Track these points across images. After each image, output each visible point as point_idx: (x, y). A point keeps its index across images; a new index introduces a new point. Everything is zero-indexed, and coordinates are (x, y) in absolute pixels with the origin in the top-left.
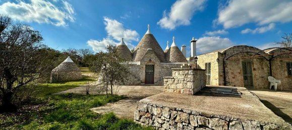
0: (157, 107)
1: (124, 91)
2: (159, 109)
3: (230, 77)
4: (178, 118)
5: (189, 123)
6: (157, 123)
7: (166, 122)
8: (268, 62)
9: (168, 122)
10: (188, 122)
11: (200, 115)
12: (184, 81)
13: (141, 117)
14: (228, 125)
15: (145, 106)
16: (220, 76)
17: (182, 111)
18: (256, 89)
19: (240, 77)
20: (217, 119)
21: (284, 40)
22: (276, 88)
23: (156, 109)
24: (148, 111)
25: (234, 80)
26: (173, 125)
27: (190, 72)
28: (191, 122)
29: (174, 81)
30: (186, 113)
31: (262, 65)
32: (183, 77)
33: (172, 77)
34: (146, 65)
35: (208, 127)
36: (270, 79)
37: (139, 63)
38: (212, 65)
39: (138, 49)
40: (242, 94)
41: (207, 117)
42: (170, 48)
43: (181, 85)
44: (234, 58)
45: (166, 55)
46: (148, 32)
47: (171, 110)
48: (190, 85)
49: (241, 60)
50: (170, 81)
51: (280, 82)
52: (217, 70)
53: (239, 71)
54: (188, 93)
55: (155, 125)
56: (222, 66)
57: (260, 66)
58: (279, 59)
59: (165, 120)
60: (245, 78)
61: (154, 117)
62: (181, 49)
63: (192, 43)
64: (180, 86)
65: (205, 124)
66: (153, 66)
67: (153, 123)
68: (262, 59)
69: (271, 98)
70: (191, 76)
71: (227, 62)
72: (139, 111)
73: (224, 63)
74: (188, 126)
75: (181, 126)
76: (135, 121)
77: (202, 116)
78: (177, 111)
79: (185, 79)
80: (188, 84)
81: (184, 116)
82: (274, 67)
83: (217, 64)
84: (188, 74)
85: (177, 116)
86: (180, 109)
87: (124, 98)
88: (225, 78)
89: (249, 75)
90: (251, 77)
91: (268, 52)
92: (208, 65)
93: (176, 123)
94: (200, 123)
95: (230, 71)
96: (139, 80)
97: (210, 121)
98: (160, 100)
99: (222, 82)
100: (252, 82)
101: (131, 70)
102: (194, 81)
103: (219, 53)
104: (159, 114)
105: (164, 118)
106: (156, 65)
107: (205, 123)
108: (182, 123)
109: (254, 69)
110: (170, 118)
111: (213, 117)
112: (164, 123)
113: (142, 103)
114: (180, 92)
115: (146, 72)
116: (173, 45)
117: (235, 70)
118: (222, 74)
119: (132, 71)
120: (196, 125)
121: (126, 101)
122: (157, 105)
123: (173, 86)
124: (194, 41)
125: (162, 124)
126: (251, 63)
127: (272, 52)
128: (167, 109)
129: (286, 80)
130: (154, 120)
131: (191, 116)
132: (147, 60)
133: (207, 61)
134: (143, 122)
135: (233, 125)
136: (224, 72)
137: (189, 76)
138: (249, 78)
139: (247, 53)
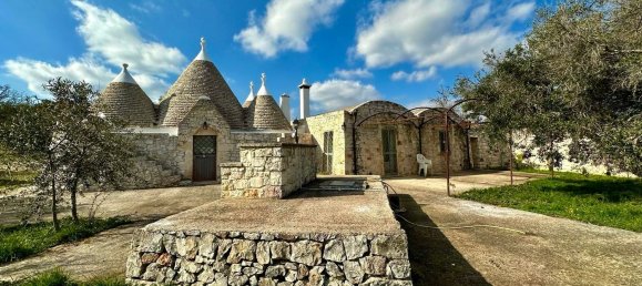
0: (186, 236)
1: (125, 205)
2: (191, 241)
3: (363, 158)
4: (233, 253)
5: (255, 260)
6: (186, 275)
7: (205, 267)
8: (417, 131)
9: (211, 265)
10: (252, 258)
11: (275, 239)
12: (264, 170)
13: (144, 268)
14: (322, 249)
15: (157, 239)
16: (347, 156)
17: (241, 237)
18: (401, 177)
19: (379, 158)
20: (304, 242)
21: (440, 96)
22: (426, 172)
23: (184, 241)
24: (164, 251)
25: (369, 162)
26: (222, 271)
27: (276, 151)
28: (259, 257)
29: (244, 171)
30: (248, 239)
31: (409, 135)
32: (262, 162)
33: (239, 164)
34: (195, 137)
35: (289, 261)
36: (419, 157)
37: (174, 132)
38: (335, 137)
39: (174, 95)
40: (368, 187)
41: (289, 242)
42: (256, 98)
43: (258, 179)
44: (369, 122)
45: (247, 114)
46: (200, 57)
47: (218, 237)
48: (276, 178)
49: (380, 127)
50: (235, 173)
51: (430, 162)
52: (343, 146)
53: (377, 146)
54: (271, 195)
55: (180, 280)
56: (351, 137)
57: (406, 138)
58: (431, 126)
59: (203, 263)
60: (387, 159)
61: (178, 261)
62: (280, 101)
63: (302, 91)
64: (256, 182)
65: (284, 256)
66: (214, 138)
67: (177, 276)
68: (409, 125)
69: (416, 190)
70: (277, 159)
71: (360, 130)
72: (141, 254)
73: (354, 132)
74: (252, 265)
75: (238, 269)
76: (128, 280)
77: (279, 240)
78: (232, 239)
79: (267, 166)
80: (273, 176)
81: (245, 247)
82: (424, 139)
83: (343, 135)
84: (271, 154)
85: (230, 250)
86: (238, 234)
87: (116, 223)
88: (355, 160)
89: (392, 153)
90: (395, 156)
91: (417, 113)
92: (329, 136)
93: (229, 265)
94: (275, 256)
95: (363, 147)
96: (176, 173)
97: (294, 248)
98: (201, 218)
99: (351, 168)
100: (395, 166)
101: (151, 148)
102: (283, 171)
103: (346, 113)
104: (191, 252)
105: (201, 260)
106: (220, 137)
107: (284, 254)
108: (241, 262)
109: (399, 143)
110: (214, 258)
111: (298, 240)
112: (203, 270)
113: (150, 231)
114: (256, 194)
115: (194, 153)
116: (262, 91)
117: (371, 144)
118: (351, 153)
119: (155, 152)
120: (267, 262)
121: (123, 231)
122: (188, 233)
123: (241, 184)
124: (306, 87)
125: (196, 274)
126: (394, 132)
127: (422, 114)
128: (210, 238)
129: (438, 159)
130: (178, 269)
131: (260, 245)
132: (196, 124)
133: (327, 129)
134: (150, 280)
135: (329, 249)
136: (354, 149)
137: (274, 160)
138: (391, 158)
139: (390, 113)
